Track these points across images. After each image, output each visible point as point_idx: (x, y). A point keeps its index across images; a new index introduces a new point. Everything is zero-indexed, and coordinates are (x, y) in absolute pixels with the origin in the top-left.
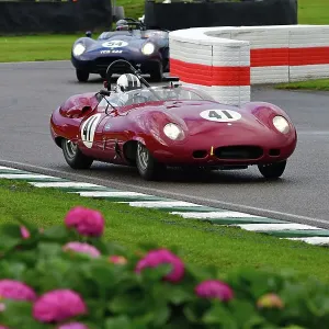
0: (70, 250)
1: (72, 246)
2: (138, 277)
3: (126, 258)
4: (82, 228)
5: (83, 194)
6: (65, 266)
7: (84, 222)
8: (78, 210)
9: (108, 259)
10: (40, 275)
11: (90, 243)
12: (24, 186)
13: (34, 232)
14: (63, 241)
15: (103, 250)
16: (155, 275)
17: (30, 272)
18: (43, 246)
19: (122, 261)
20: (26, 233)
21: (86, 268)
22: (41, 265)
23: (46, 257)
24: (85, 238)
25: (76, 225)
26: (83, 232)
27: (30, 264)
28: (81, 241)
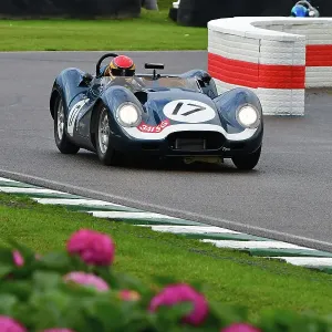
0: (72, 282)
1: (75, 277)
2: (152, 317)
3: (140, 293)
4: (88, 254)
5: (96, 214)
6: (64, 300)
7: (91, 247)
8: (84, 233)
9: (118, 294)
10: (33, 310)
11: (96, 274)
12: (25, 201)
13: (29, 259)
14: (63, 271)
15: (112, 282)
16: (171, 314)
17: (23, 307)
18: (39, 276)
19: (134, 297)
20: (19, 260)
21: (89, 304)
22: (35, 299)
23: (42, 289)
24: (91, 267)
25: (81, 252)
26: (89, 261)
27: (23, 297)
28: (86, 271)
